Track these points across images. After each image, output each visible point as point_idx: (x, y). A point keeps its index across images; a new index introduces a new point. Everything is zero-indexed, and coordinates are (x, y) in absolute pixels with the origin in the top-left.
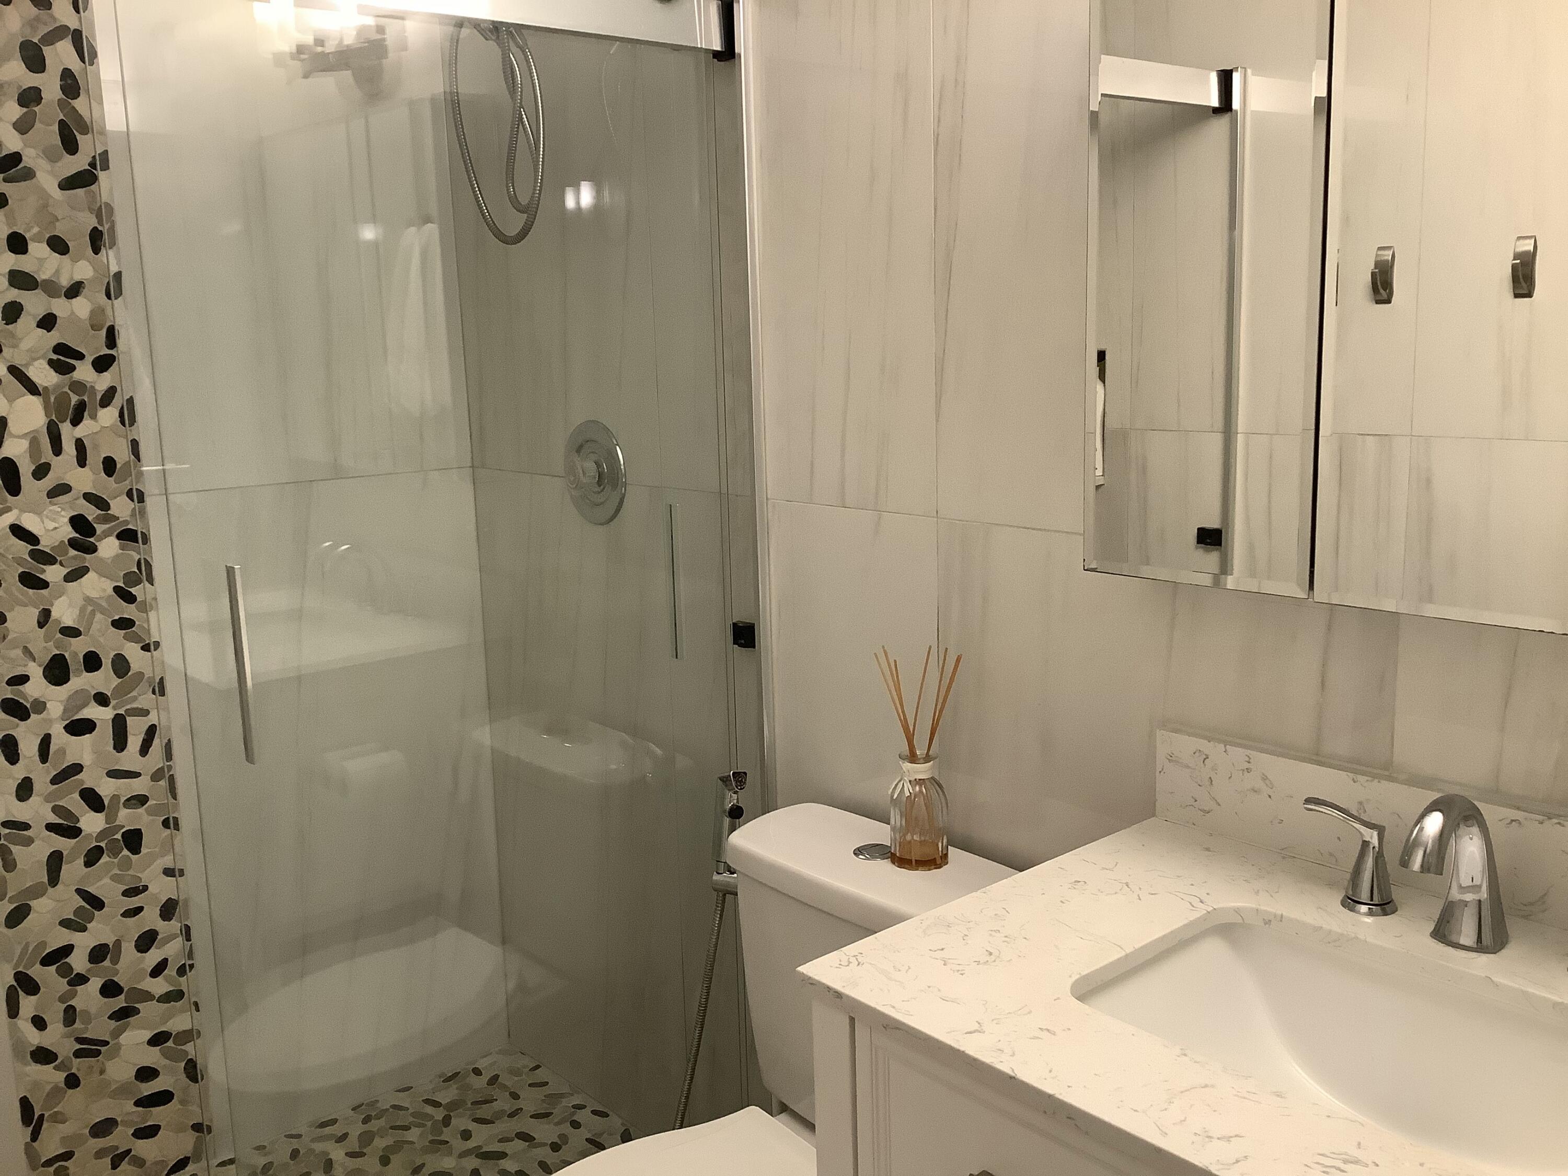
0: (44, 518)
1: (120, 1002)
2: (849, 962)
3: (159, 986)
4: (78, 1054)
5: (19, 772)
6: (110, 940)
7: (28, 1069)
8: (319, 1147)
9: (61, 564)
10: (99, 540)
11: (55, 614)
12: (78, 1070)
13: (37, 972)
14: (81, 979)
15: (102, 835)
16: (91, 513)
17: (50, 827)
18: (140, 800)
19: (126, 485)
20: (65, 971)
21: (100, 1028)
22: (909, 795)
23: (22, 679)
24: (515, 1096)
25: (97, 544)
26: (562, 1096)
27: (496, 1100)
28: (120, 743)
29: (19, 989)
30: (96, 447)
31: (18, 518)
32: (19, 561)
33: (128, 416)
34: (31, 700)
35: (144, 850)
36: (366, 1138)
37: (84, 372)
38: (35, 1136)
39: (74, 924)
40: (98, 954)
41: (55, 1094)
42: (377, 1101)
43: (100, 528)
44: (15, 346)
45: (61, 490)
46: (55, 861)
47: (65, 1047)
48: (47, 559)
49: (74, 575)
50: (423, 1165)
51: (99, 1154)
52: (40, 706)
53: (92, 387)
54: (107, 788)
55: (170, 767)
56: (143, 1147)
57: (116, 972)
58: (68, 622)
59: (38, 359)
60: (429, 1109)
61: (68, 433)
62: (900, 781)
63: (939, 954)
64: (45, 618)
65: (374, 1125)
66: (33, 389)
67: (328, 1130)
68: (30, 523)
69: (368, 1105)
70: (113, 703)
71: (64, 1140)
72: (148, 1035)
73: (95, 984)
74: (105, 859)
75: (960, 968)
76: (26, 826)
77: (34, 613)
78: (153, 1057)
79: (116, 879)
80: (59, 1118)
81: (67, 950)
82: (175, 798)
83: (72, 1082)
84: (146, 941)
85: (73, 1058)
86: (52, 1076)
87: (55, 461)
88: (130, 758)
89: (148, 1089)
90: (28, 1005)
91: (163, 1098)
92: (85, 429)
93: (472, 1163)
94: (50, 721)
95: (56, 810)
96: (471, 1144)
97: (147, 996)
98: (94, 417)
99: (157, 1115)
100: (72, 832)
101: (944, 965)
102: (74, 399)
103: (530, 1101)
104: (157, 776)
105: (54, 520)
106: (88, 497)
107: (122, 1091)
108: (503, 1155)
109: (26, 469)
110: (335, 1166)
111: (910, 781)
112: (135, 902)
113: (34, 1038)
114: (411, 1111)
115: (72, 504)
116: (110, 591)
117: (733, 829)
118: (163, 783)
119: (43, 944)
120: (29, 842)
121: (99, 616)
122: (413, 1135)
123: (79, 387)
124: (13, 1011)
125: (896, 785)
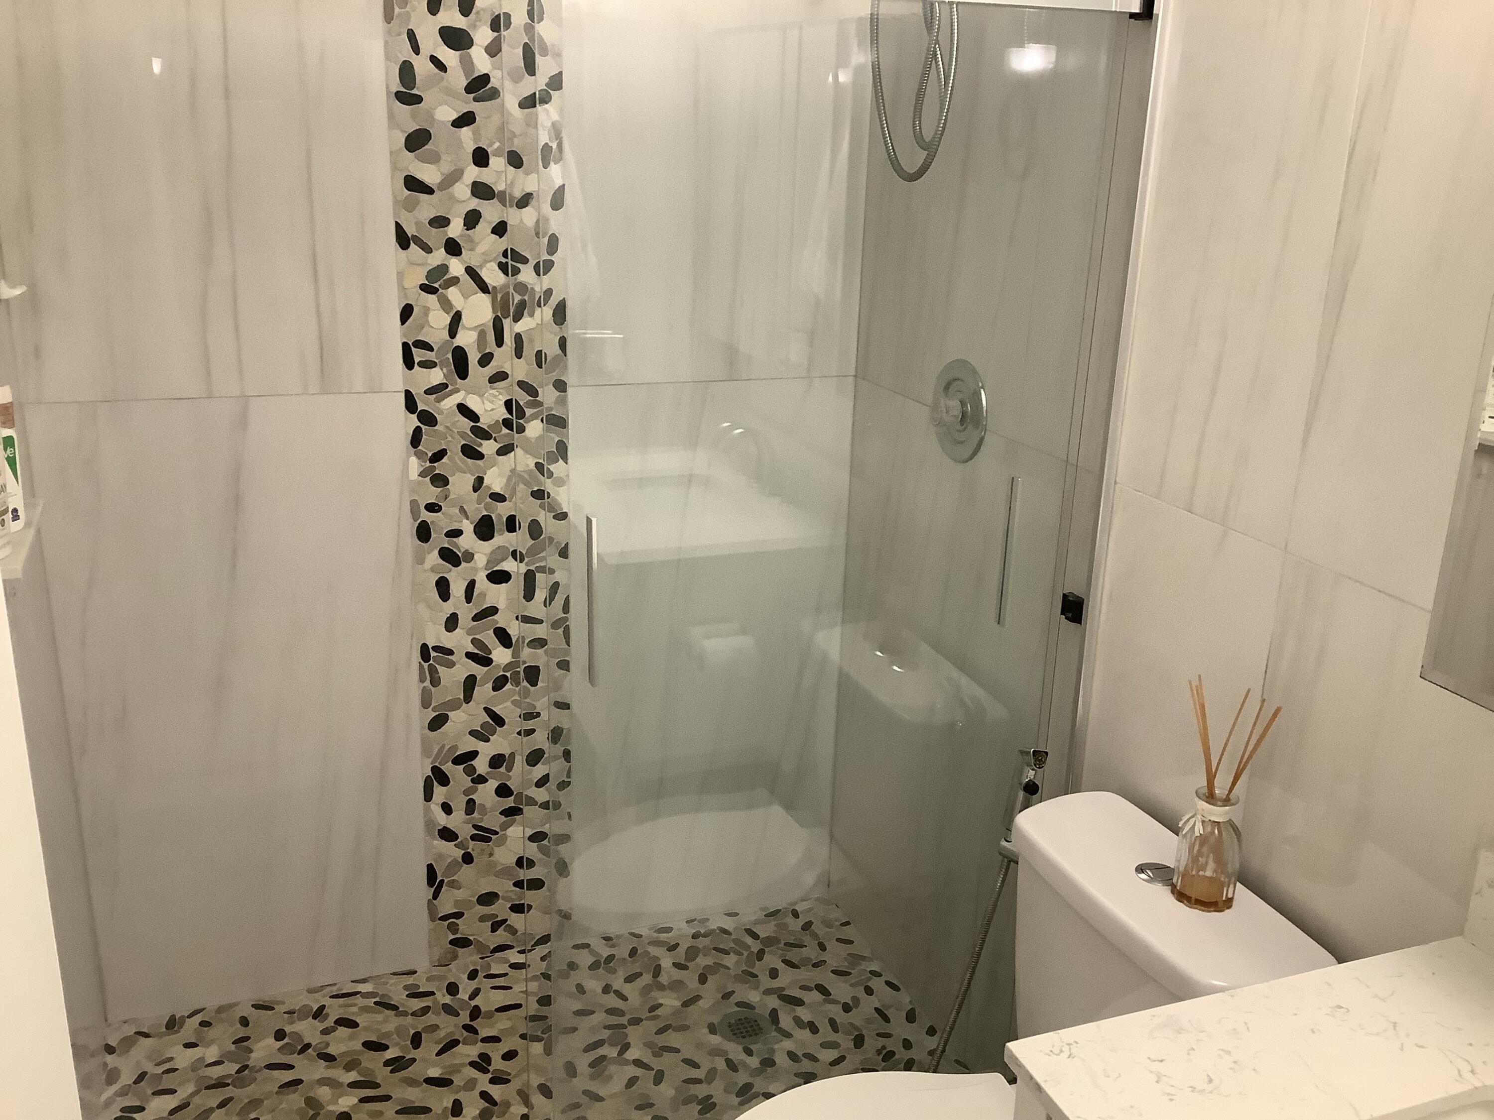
0: (485, 402)
1: (510, 802)
2: (1061, 1051)
3: (541, 795)
4: (474, 838)
5: (448, 608)
6: (506, 752)
7: (436, 842)
8: (654, 951)
9: (495, 440)
10: (528, 422)
11: (486, 482)
12: (473, 850)
13: (448, 768)
14: (482, 780)
15: (508, 667)
16: (523, 398)
17: (469, 655)
18: (538, 643)
19: (554, 376)
20: (470, 771)
21: (493, 821)
22: (1199, 835)
23: (456, 533)
24: (822, 947)
25: (525, 425)
26: (863, 958)
27: (806, 946)
28: (529, 595)
29: (434, 780)
30: (531, 341)
31: (464, 399)
32: (463, 435)
33: (560, 314)
34: (463, 550)
35: (540, 684)
36: (692, 953)
37: (527, 275)
38: (435, 896)
39: (481, 735)
40: (497, 761)
41: (453, 867)
42: (708, 920)
43: (529, 412)
44: (472, 249)
45: (500, 377)
46: (470, 683)
47: (465, 831)
48: (484, 434)
49: (506, 450)
50: (733, 992)
51: (483, 919)
52: (469, 556)
53: (532, 289)
54: (514, 629)
55: (566, 620)
56: (515, 920)
57: (510, 778)
58: (497, 489)
59: (491, 261)
60: (749, 940)
61: (510, 329)
62: (1192, 817)
63: (1157, 1066)
64: (479, 483)
65: (702, 942)
66: (484, 288)
67: (664, 936)
68: (473, 403)
69: (700, 921)
70: (526, 560)
71: (457, 903)
72: (529, 832)
73: (492, 784)
74: (508, 686)
75: (1172, 1090)
76: (450, 652)
77: (471, 479)
78: (532, 850)
79: (514, 703)
80: (454, 885)
81: (474, 754)
82: (568, 644)
83: (468, 858)
84: (535, 758)
85: (470, 841)
86: (452, 851)
87: (497, 352)
88: (536, 608)
89: (525, 874)
90: (440, 792)
91: (537, 884)
92: (524, 325)
93: (773, 1002)
94: (476, 570)
95: (474, 641)
96: (775, 984)
97: (531, 802)
98: (532, 315)
99: (530, 897)
100: (485, 661)
101: (1157, 1082)
102: (518, 298)
103: (835, 956)
104: (555, 625)
105: (492, 402)
106: (522, 384)
107: (504, 872)
108: (799, 1002)
109: (473, 358)
110: (663, 973)
111: (1203, 822)
112: (530, 724)
113: (443, 820)
114: (733, 937)
115: (509, 389)
116: (532, 466)
117: (1026, 805)
118: (561, 631)
119: (455, 748)
120: (451, 665)
121: (522, 486)
122: (730, 961)
123: (521, 288)
124: (428, 796)
125: (1188, 820)
